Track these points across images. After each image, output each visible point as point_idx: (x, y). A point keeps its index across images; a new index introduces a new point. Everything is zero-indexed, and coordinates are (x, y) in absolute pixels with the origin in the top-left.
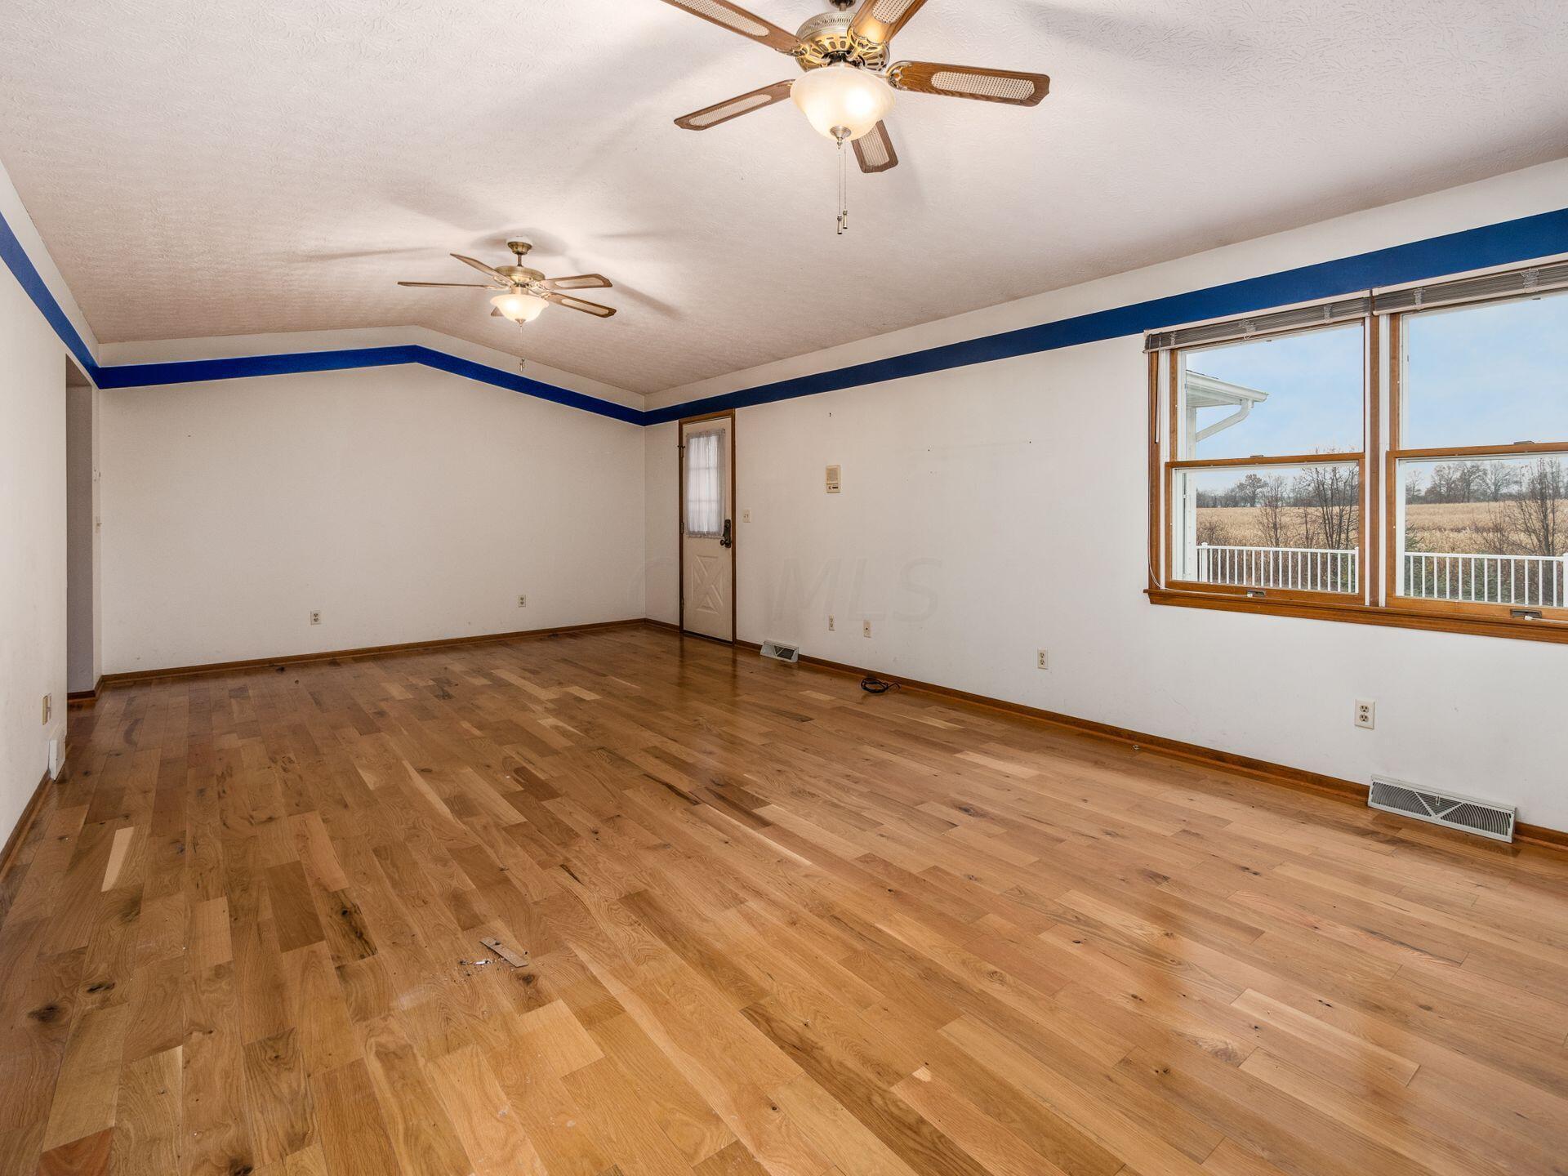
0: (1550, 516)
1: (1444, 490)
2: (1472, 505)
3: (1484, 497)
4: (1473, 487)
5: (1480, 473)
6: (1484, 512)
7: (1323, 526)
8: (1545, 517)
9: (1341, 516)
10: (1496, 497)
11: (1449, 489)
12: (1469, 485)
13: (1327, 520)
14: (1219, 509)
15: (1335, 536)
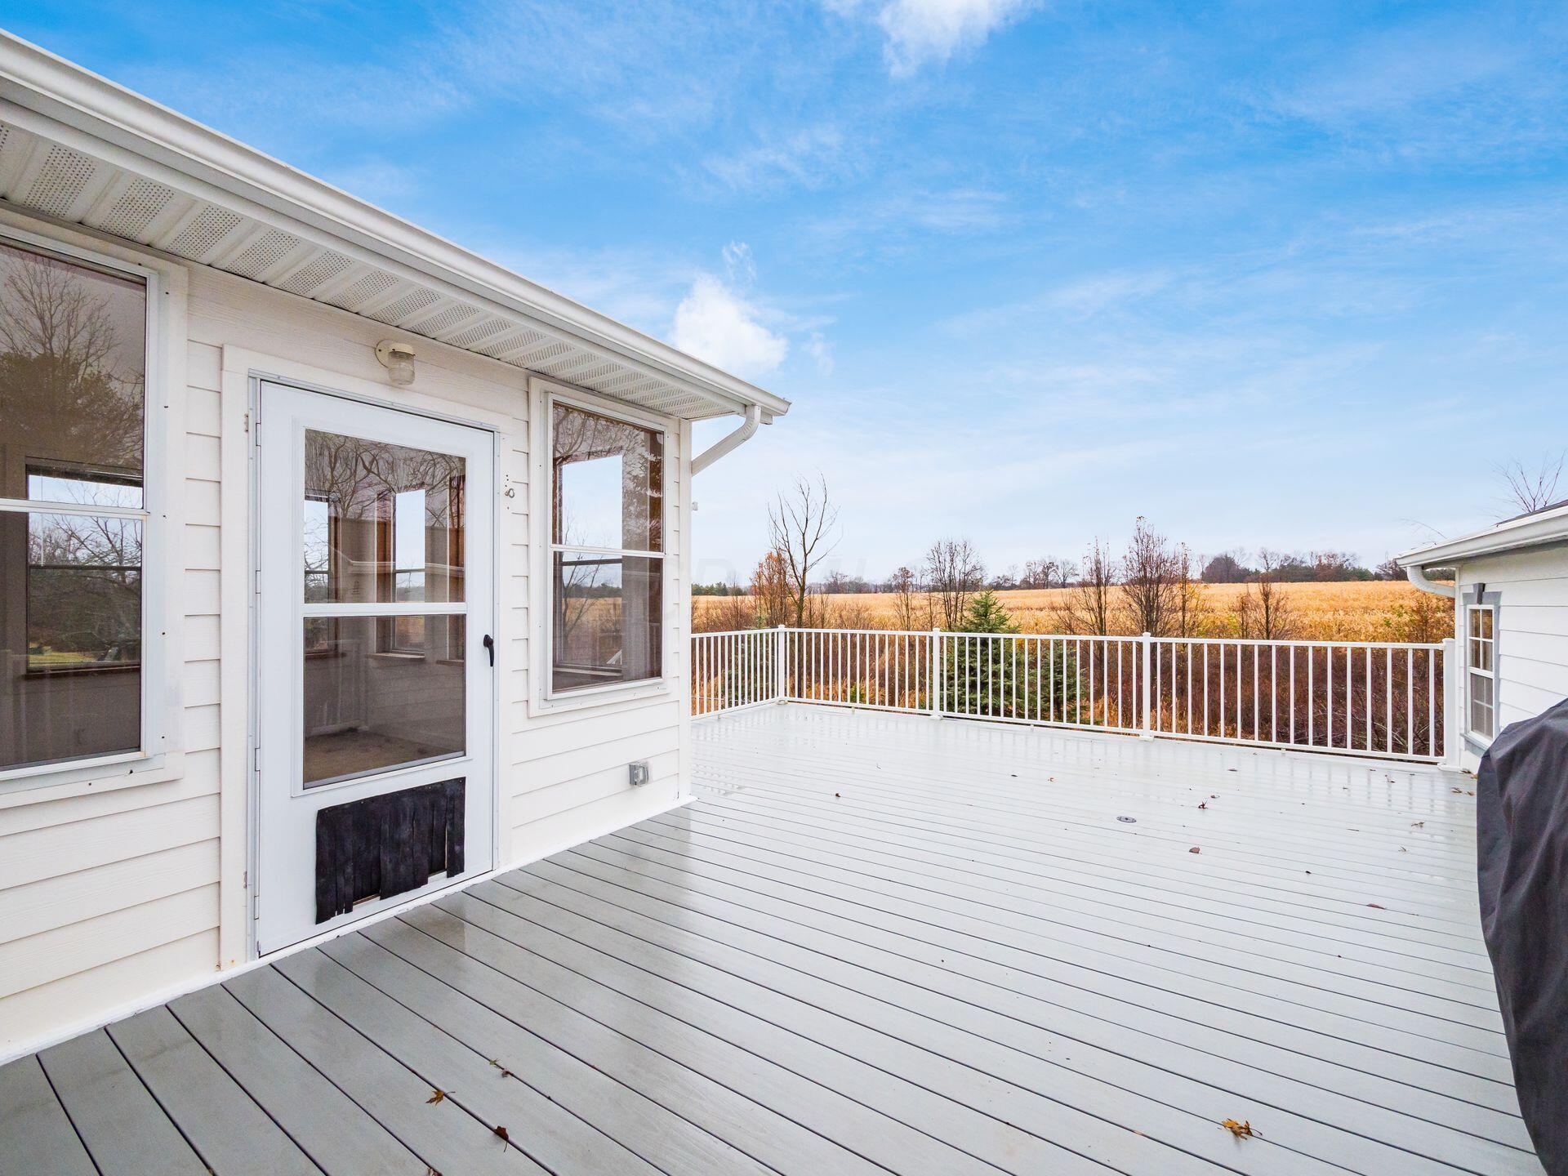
0: (1103, 597)
1: (1032, 580)
2: (1049, 591)
3: (1055, 586)
4: (1050, 578)
5: (1054, 568)
6: (1058, 596)
7: (943, 606)
8: (1100, 597)
9: (957, 598)
10: (1064, 585)
11: (1035, 579)
12: (1047, 576)
13: (947, 602)
14: (880, 595)
15: (952, 615)
